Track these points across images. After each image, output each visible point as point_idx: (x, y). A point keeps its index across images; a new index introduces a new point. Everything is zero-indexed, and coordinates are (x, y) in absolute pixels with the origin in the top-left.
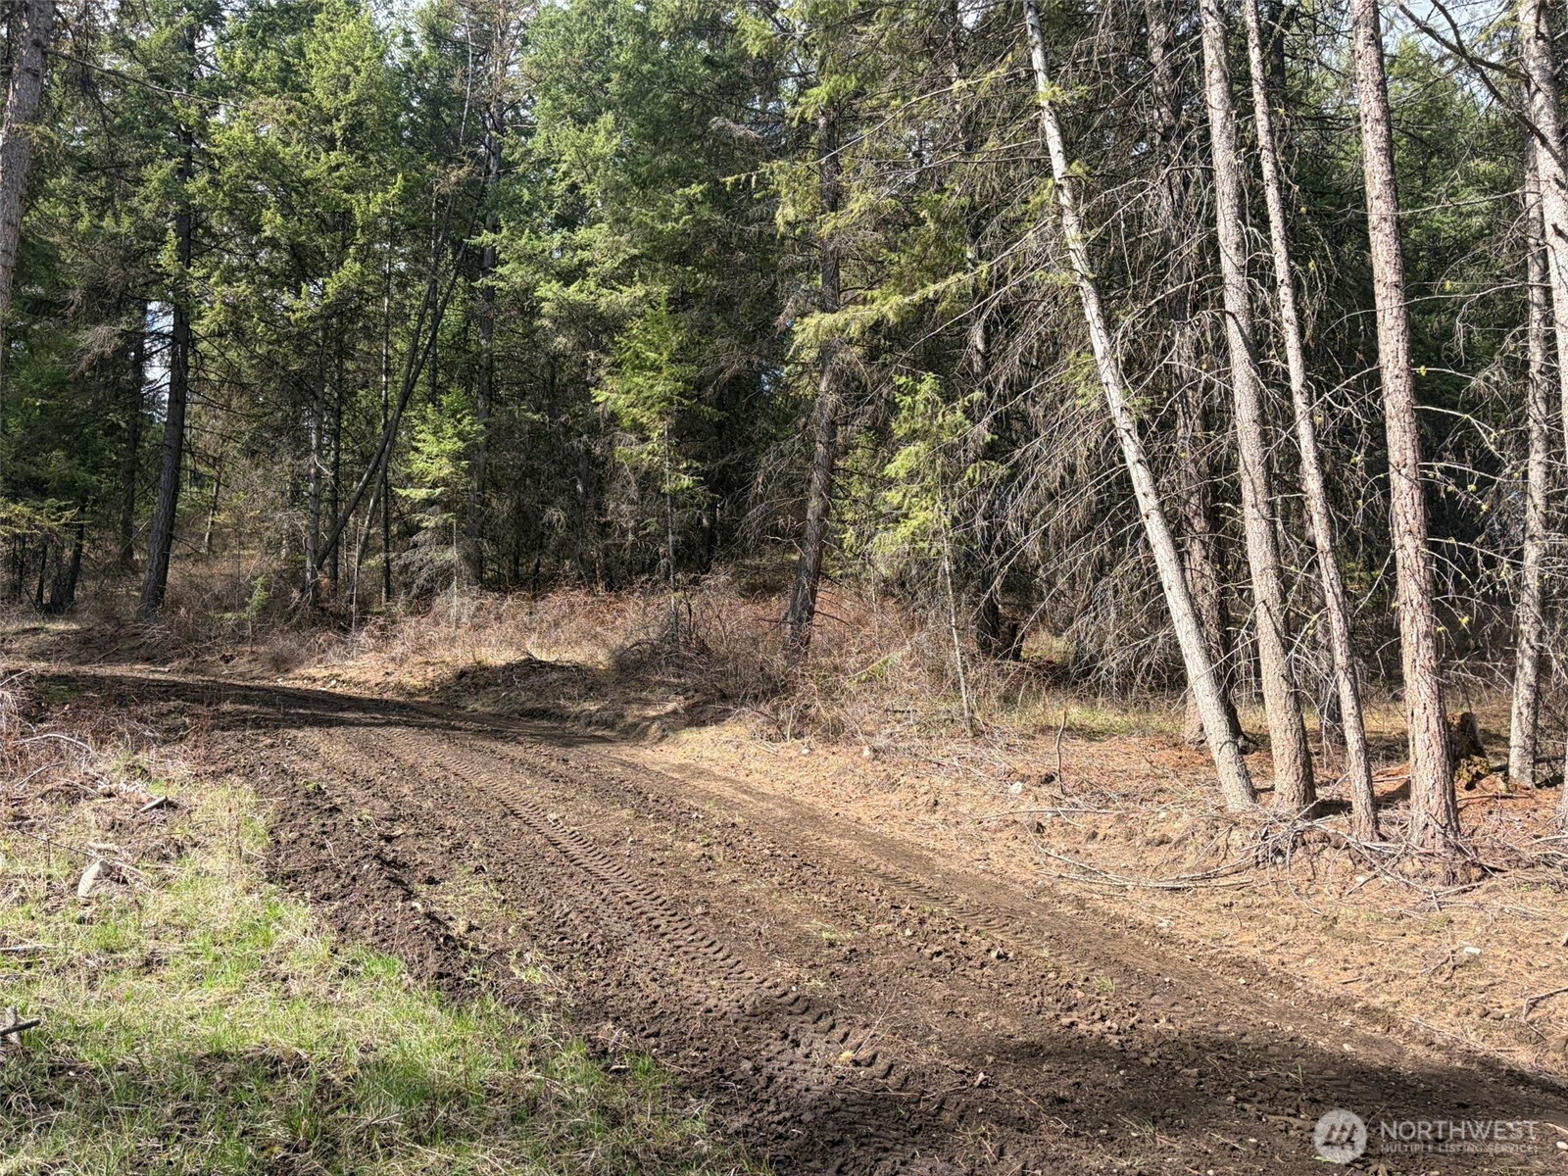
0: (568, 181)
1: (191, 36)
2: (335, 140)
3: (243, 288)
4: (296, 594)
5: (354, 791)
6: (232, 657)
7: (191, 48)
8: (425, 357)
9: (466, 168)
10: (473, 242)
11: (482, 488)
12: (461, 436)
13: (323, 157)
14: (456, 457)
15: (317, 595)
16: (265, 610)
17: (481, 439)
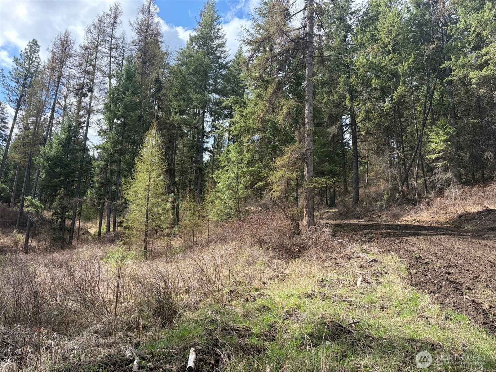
0: (475, 33)
1: (345, 38)
2: (390, 51)
3: (369, 105)
4: (397, 195)
5: (431, 257)
6: (381, 216)
7: (345, 41)
8: (429, 111)
9: (435, 43)
10: (441, 67)
11: (457, 150)
12: (447, 134)
13: (387, 57)
14: (446, 141)
15: (404, 194)
16: (388, 201)
17: (454, 133)
